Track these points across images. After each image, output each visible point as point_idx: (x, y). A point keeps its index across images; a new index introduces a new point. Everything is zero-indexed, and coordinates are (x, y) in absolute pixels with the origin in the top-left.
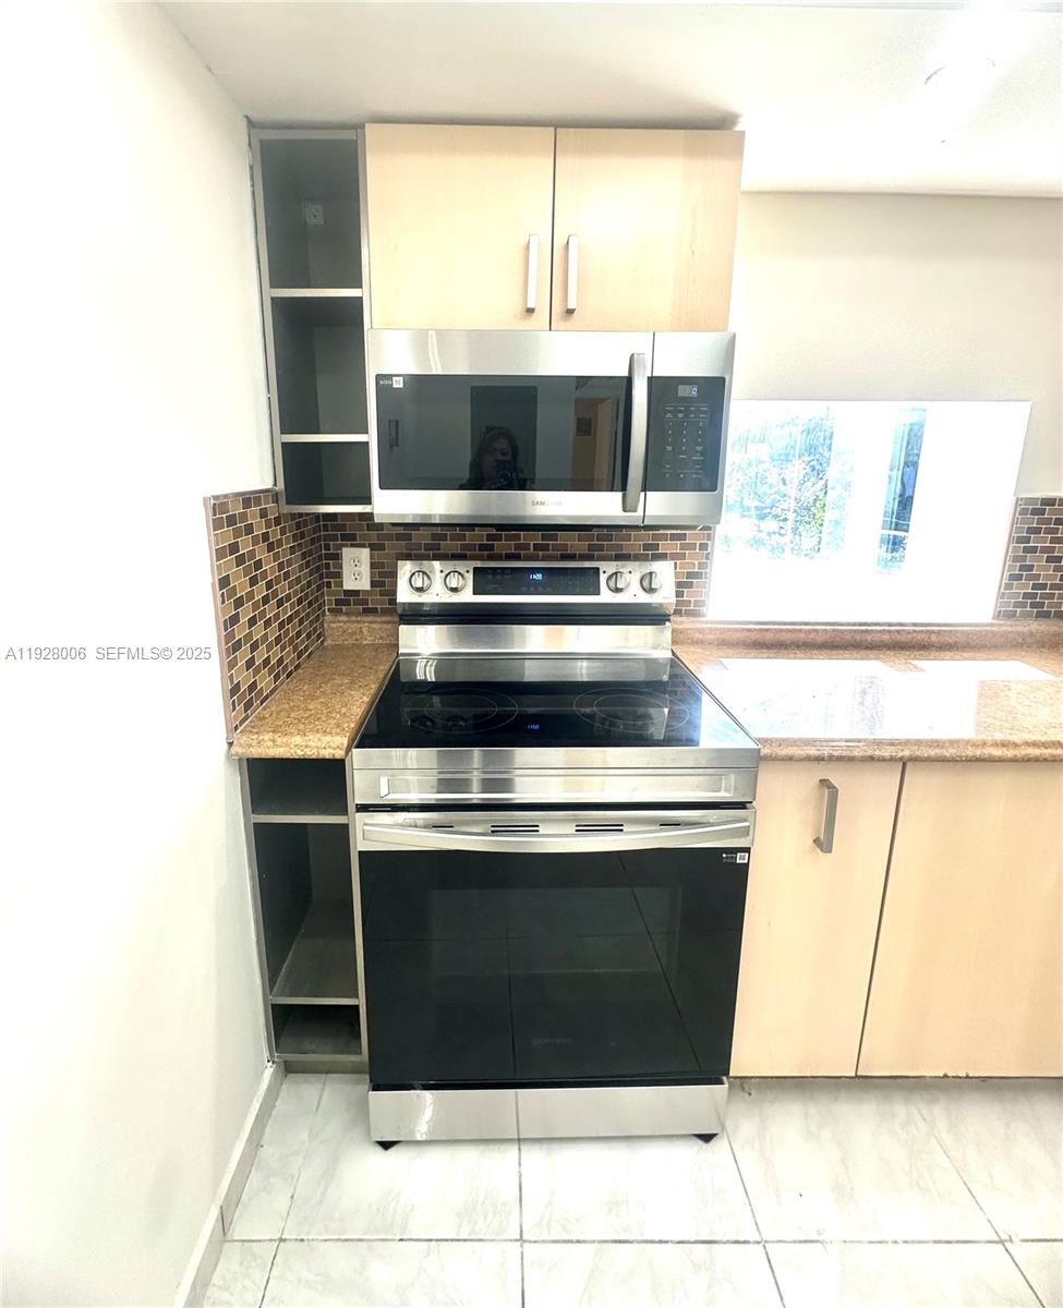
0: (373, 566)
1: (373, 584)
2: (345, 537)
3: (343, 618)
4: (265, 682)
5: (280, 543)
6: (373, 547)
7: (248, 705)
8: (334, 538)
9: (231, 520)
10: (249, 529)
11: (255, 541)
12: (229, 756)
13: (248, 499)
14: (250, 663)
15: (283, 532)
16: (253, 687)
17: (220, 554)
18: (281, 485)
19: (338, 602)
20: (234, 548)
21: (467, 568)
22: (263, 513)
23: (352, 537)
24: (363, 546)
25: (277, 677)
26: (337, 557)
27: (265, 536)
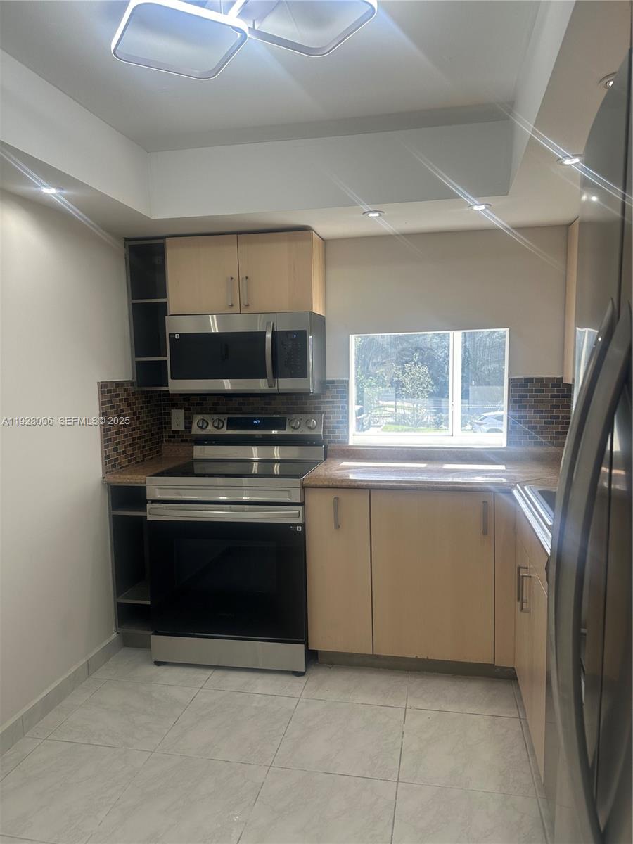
0: (185, 418)
1: (186, 427)
2: (173, 405)
3: (172, 444)
4: (123, 460)
5: (134, 404)
6: (185, 409)
7: (114, 466)
8: (168, 405)
9: (109, 391)
10: (118, 396)
11: (121, 400)
12: (103, 482)
13: (117, 384)
14: (115, 449)
15: (136, 399)
16: (116, 460)
17: (103, 403)
18: (135, 379)
19: (170, 436)
20: (110, 402)
21: (224, 418)
22: (126, 390)
23: (176, 404)
24: (181, 409)
25: (130, 461)
26: (169, 414)
27: (126, 400)
